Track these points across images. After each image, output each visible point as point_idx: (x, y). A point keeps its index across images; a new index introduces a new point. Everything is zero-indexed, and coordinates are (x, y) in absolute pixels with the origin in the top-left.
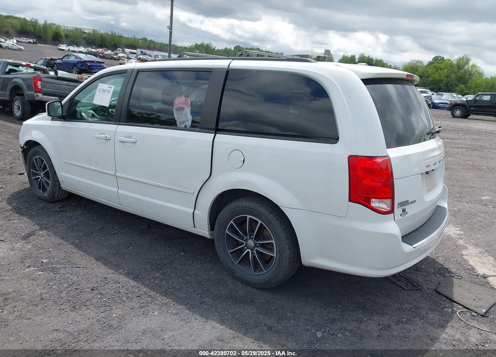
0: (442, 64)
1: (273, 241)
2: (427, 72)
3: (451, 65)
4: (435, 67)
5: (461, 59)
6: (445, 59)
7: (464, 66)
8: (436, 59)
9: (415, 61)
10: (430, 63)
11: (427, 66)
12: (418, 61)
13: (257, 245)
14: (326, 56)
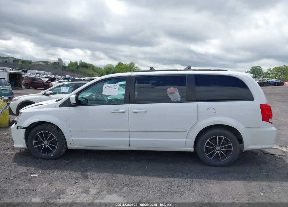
0: (123, 66)
1: (231, 144)
2: (116, 70)
3: (127, 67)
4: (120, 68)
5: (130, 64)
6: (123, 64)
7: (132, 67)
8: (119, 64)
9: (109, 65)
10: (117, 66)
11: (115, 67)
12: (111, 65)
13: (222, 148)
14: (59, 62)
